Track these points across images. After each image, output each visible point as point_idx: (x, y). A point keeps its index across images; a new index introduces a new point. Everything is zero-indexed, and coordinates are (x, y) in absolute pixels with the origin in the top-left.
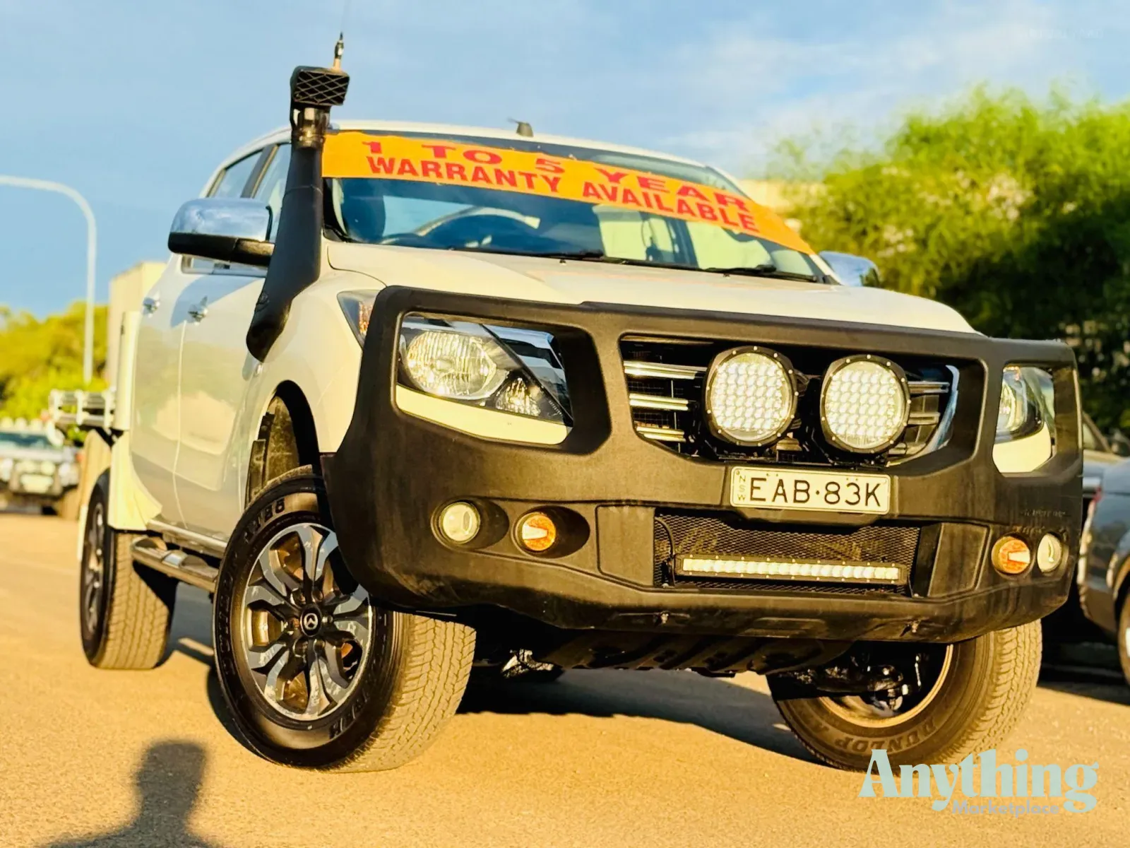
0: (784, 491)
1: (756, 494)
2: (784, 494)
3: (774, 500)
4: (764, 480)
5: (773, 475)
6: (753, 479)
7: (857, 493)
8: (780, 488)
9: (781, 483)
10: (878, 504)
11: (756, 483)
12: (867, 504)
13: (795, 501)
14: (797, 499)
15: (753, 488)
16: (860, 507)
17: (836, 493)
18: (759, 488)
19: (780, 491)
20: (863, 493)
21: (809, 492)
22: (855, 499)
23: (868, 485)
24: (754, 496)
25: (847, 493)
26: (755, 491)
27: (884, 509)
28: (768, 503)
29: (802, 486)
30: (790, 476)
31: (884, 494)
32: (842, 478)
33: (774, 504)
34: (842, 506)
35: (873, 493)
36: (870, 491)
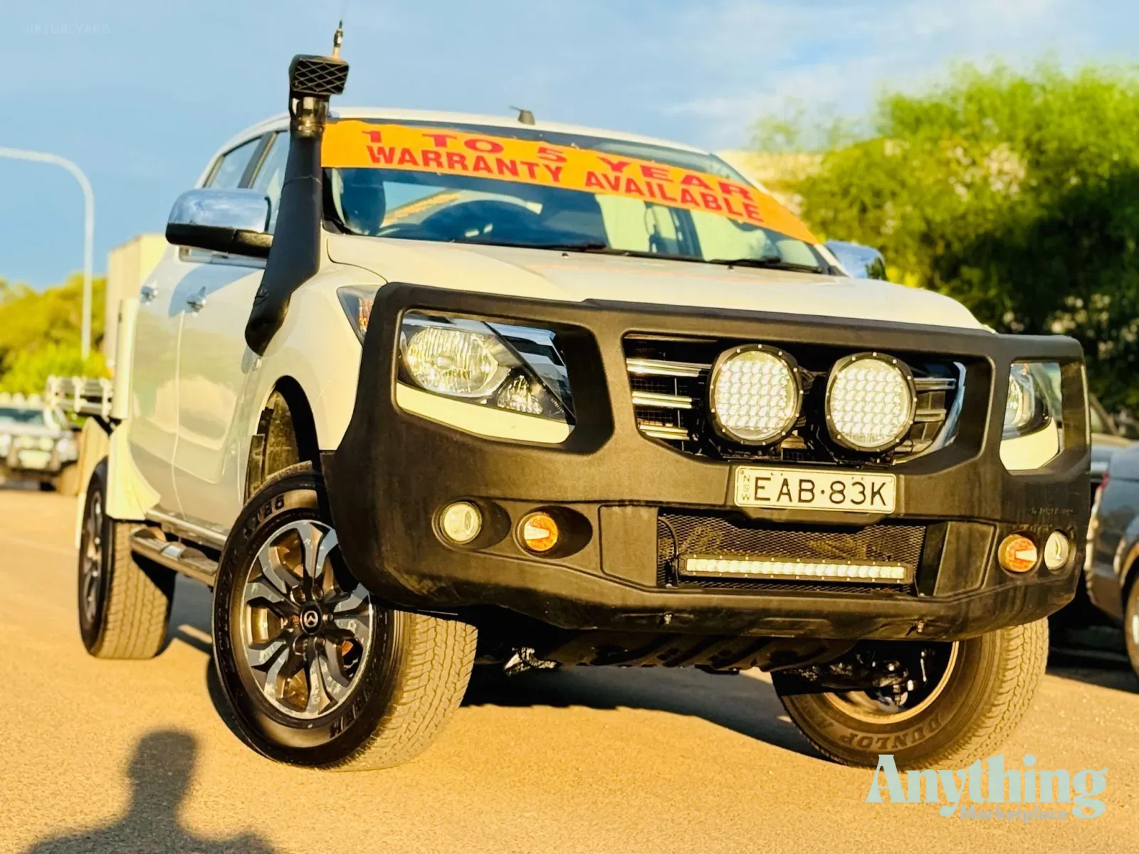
0: (789, 490)
1: (761, 493)
2: (789, 494)
3: (778, 500)
4: (768, 479)
5: (777, 475)
6: (757, 479)
7: (863, 493)
8: (785, 487)
9: (785, 483)
10: (884, 504)
11: (761, 483)
12: (872, 503)
13: (800, 500)
14: (802, 498)
15: (757, 487)
16: (866, 507)
17: (841, 492)
18: (763, 488)
19: (785, 490)
20: (868, 492)
21: (815, 491)
22: (860, 498)
23: (873, 484)
24: (759, 496)
25: (853, 493)
26: (759, 490)
27: (890, 508)
28: (773, 503)
29: (806, 486)
30: (794, 475)
31: (889, 493)
32: (847, 477)
33: (777, 504)
34: (847, 506)
35: (878, 492)
36: (875, 490)
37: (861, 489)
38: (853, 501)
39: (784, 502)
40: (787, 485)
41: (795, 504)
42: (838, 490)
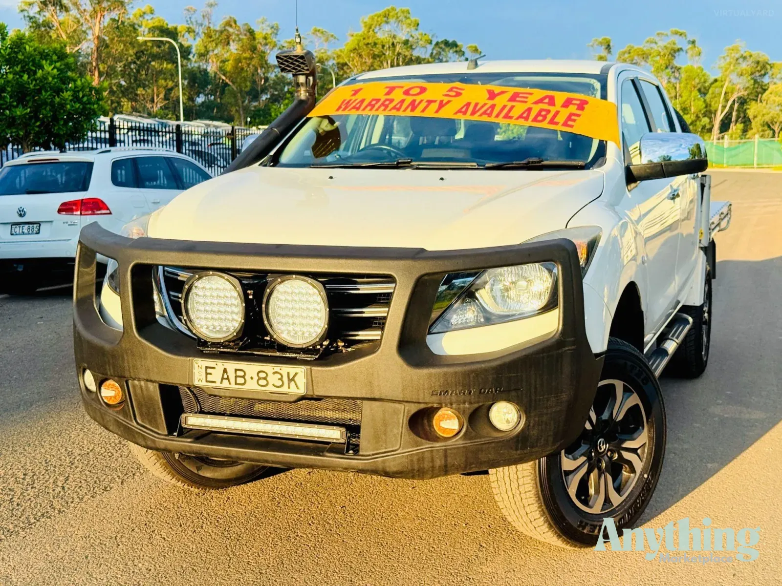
0: (228, 376)
1: (210, 378)
2: (228, 379)
3: (221, 383)
4: (214, 368)
5: (220, 365)
6: (207, 368)
7: (281, 379)
8: (225, 374)
9: (225, 371)
10: (298, 388)
11: (209, 371)
12: (289, 387)
13: (236, 384)
14: (238, 382)
15: (207, 374)
16: (284, 389)
17: (265, 379)
18: (210, 374)
19: (225, 376)
20: (285, 379)
21: (246, 377)
22: (280, 383)
23: (288, 373)
24: (208, 380)
25: (274, 379)
26: (208, 376)
27: (302, 391)
28: (218, 385)
29: (240, 373)
30: (231, 366)
31: (301, 380)
32: (269, 368)
33: (221, 385)
34: (270, 388)
35: (293, 379)
36: (291, 377)
37: (280, 377)
38: (273, 385)
39: (225, 384)
40: (227, 373)
41: (233, 386)
42: (262, 377)
